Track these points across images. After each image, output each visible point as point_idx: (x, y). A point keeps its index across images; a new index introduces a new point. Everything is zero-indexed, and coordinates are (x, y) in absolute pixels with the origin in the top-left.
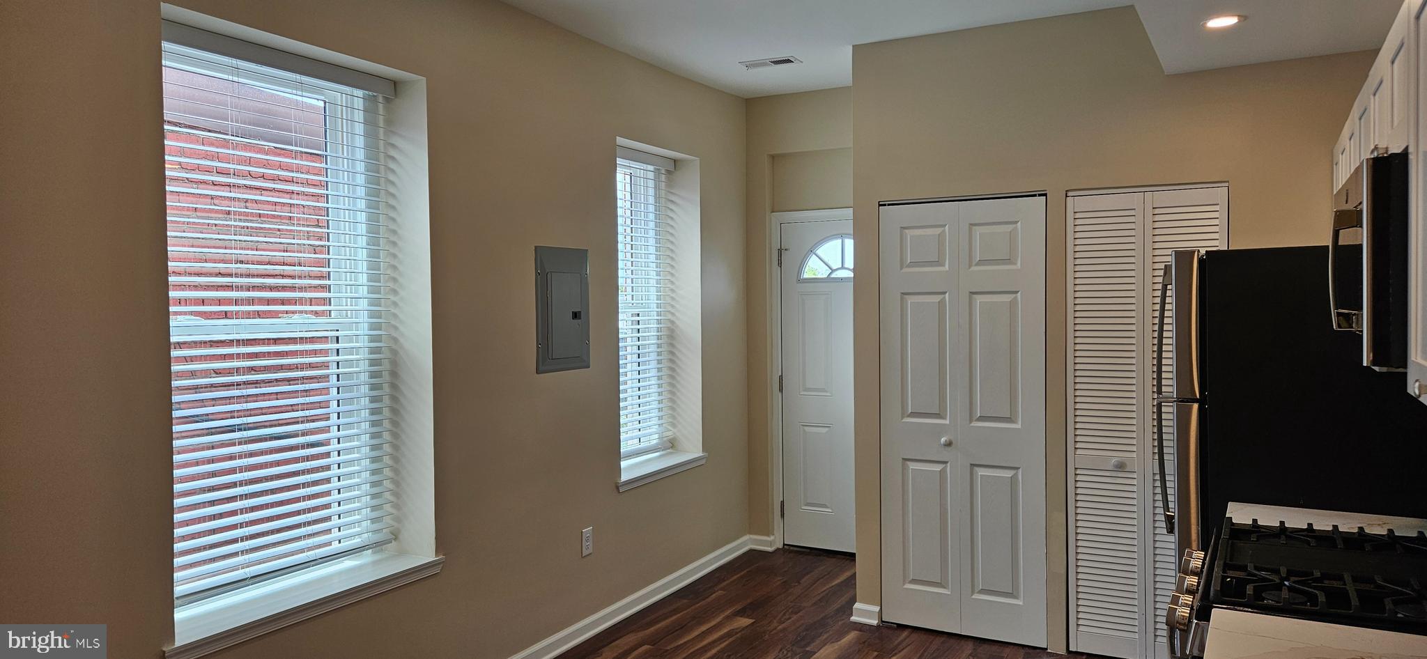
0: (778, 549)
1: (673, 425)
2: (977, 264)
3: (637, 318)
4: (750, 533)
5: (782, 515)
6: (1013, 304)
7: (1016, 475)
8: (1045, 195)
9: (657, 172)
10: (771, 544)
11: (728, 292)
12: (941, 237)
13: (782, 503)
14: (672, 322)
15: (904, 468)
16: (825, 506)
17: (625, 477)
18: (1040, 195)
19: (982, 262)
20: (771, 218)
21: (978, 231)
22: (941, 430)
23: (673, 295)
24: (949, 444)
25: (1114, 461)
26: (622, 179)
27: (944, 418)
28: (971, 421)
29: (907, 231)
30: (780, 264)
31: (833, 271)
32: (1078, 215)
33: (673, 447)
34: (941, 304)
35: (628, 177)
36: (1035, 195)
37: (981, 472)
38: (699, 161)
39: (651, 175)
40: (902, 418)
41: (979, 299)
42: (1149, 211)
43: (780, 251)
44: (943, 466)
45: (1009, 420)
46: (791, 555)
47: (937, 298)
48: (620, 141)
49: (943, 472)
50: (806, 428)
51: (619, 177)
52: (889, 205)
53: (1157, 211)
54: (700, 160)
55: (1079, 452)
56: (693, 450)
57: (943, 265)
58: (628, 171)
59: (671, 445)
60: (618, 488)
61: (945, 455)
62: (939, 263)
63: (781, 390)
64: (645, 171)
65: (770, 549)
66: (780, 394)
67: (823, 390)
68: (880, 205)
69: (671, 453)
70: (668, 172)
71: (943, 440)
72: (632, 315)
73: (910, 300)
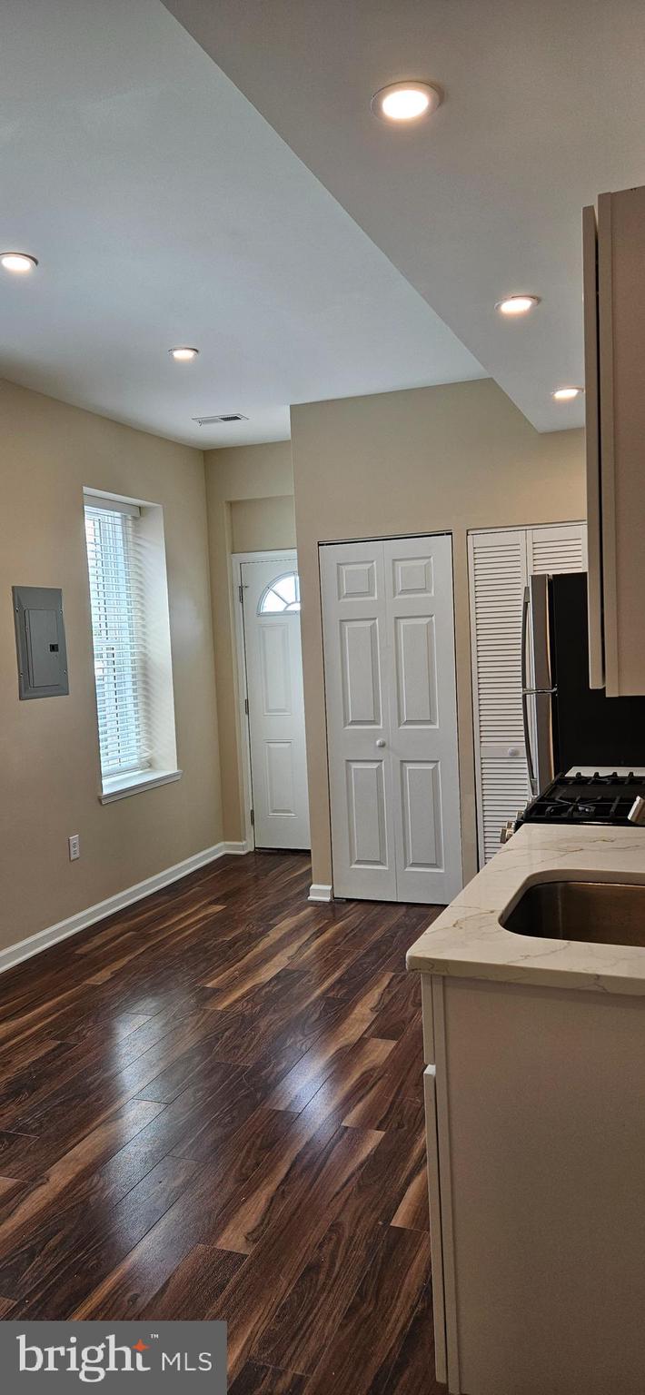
0: (250, 852)
1: (150, 747)
2: (400, 594)
3: (112, 652)
4: (225, 840)
5: (253, 822)
6: (429, 625)
7: (436, 767)
8: (451, 534)
9: (124, 519)
10: (243, 848)
11: (196, 627)
12: (370, 571)
13: (252, 811)
14: (145, 655)
15: (348, 769)
16: (289, 812)
17: (106, 791)
18: (447, 534)
19: (404, 592)
20: (231, 560)
21: (400, 565)
22: (375, 734)
23: (144, 630)
24: (383, 745)
25: (509, 750)
26: (90, 526)
27: (378, 724)
28: (399, 725)
29: (343, 567)
30: (241, 600)
31: (289, 605)
32: (476, 551)
33: (150, 766)
34: (373, 627)
35: (97, 524)
36: (443, 535)
37: (409, 767)
38: (161, 509)
39: (118, 521)
40: (345, 726)
41: (402, 623)
42: (530, 546)
43: (241, 588)
44: (378, 764)
45: (430, 722)
46: (262, 856)
47: (369, 624)
48: (86, 490)
49: (379, 769)
50: (271, 745)
51: (88, 524)
52: (327, 544)
53: (536, 546)
54: (163, 507)
55: (483, 745)
56: (168, 766)
57: (373, 595)
58: (97, 518)
59: (150, 764)
60: (100, 801)
61: (381, 754)
62: (370, 593)
63: (247, 712)
64: (113, 519)
65: (243, 853)
66: (247, 716)
67: (284, 711)
68: (319, 545)
69: (149, 772)
70: (135, 518)
71: (378, 742)
72: (107, 649)
73: (348, 626)
